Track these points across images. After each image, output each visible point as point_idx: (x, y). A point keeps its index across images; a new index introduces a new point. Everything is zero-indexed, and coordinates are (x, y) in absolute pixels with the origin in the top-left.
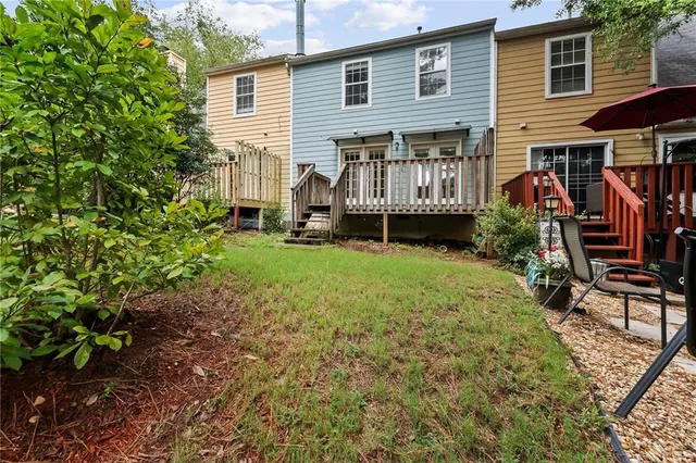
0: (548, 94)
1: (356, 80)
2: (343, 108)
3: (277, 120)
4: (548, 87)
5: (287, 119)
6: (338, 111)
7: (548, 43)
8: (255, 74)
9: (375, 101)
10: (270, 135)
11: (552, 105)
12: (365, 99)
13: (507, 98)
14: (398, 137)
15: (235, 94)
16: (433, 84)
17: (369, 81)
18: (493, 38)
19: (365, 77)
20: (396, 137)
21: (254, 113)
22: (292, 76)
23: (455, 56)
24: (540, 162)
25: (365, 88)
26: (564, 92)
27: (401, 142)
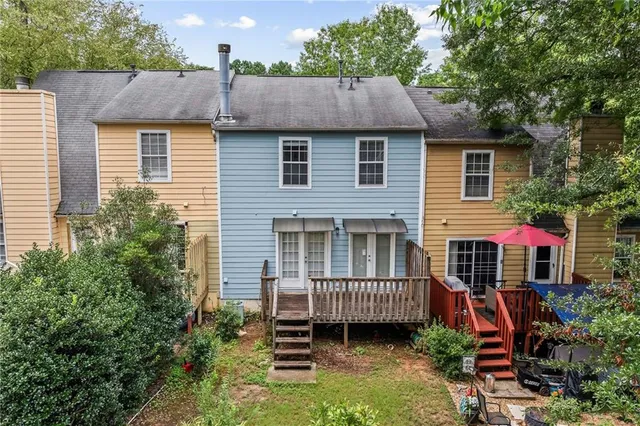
0: (463, 197)
1: (295, 158)
2: (280, 187)
3: (201, 191)
4: (463, 191)
5: (213, 191)
6: (274, 189)
7: (464, 153)
8: (168, 132)
9: (316, 184)
10: (191, 208)
11: (465, 206)
12: (304, 181)
13: (433, 196)
14: (339, 222)
15: (139, 152)
16: (371, 174)
17: (309, 162)
18: (423, 141)
19: (304, 157)
20: (337, 222)
21: (169, 180)
22: (218, 143)
23: (392, 151)
24: (455, 252)
25: (304, 168)
26: (474, 196)
27: (341, 227)
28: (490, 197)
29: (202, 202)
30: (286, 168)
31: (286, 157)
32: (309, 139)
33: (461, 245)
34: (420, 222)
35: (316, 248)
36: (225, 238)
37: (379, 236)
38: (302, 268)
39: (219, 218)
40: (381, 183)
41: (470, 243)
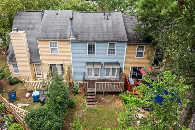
1: (91, 48)
2: (87, 55)
3: (67, 56)
4: (136, 56)
5: (70, 56)
7: (137, 46)
8: (57, 42)
9: (97, 54)
10: (64, 60)
11: (136, 59)
12: (94, 53)
13: (128, 57)
14: (103, 63)
15: (50, 47)
16: (112, 52)
17: (95, 49)
18: (126, 44)
19: (94, 48)
20: (102, 63)
21: (58, 53)
22: (71, 44)
23: (117, 46)
24: (133, 70)
25: (94, 50)
26: (139, 57)
27: (103, 64)
28: (143, 57)
29: (67, 59)
30: (89, 50)
31: (89, 48)
32: (95, 43)
33: (134, 68)
34: (124, 63)
35: (97, 71)
36: (73, 66)
37: (113, 69)
38: (93, 73)
39: (72, 62)
40: (114, 54)
41: (136, 68)
